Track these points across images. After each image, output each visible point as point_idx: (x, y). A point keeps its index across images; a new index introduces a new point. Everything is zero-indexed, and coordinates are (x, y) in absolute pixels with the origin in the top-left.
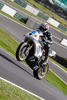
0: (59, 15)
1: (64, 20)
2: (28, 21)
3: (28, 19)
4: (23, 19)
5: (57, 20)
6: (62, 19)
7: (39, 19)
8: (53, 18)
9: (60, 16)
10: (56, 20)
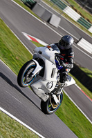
0: (81, 4)
1: (88, 12)
2: (36, 6)
3: (36, 3)
4: (29, 2)
5: (78, 10)
6: (84, 11)
7: (52, 6)
8: (72, 7)
9: (83, 6)
10: (76, 11)
